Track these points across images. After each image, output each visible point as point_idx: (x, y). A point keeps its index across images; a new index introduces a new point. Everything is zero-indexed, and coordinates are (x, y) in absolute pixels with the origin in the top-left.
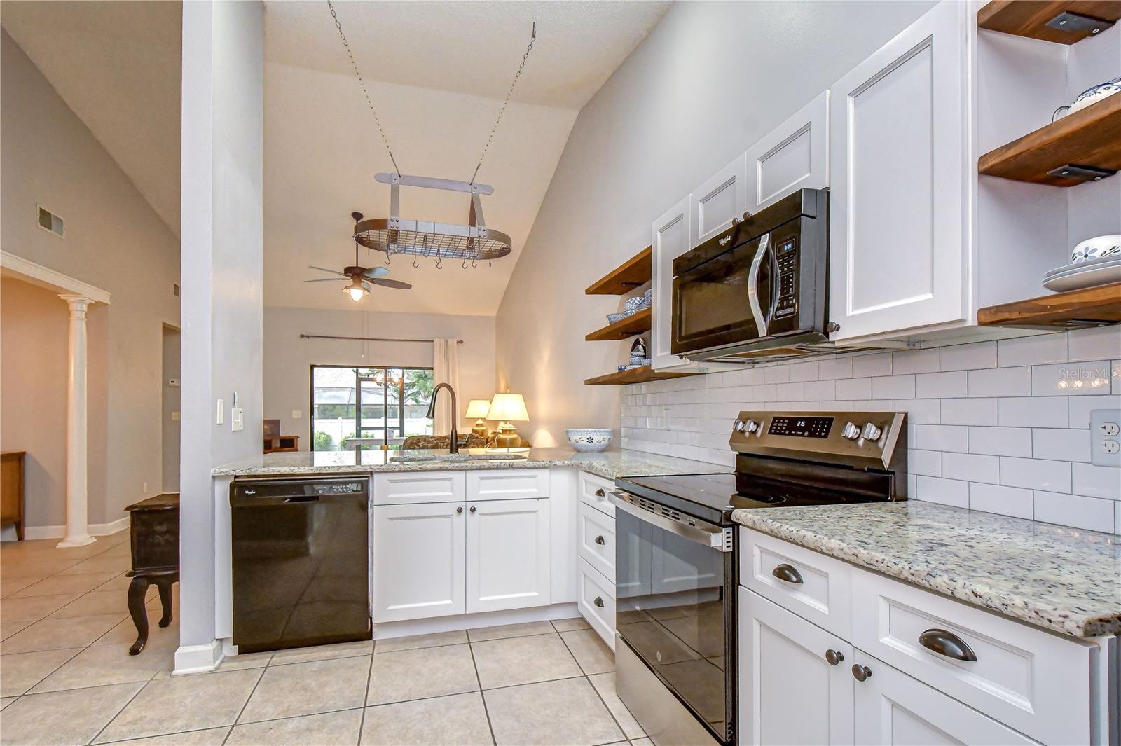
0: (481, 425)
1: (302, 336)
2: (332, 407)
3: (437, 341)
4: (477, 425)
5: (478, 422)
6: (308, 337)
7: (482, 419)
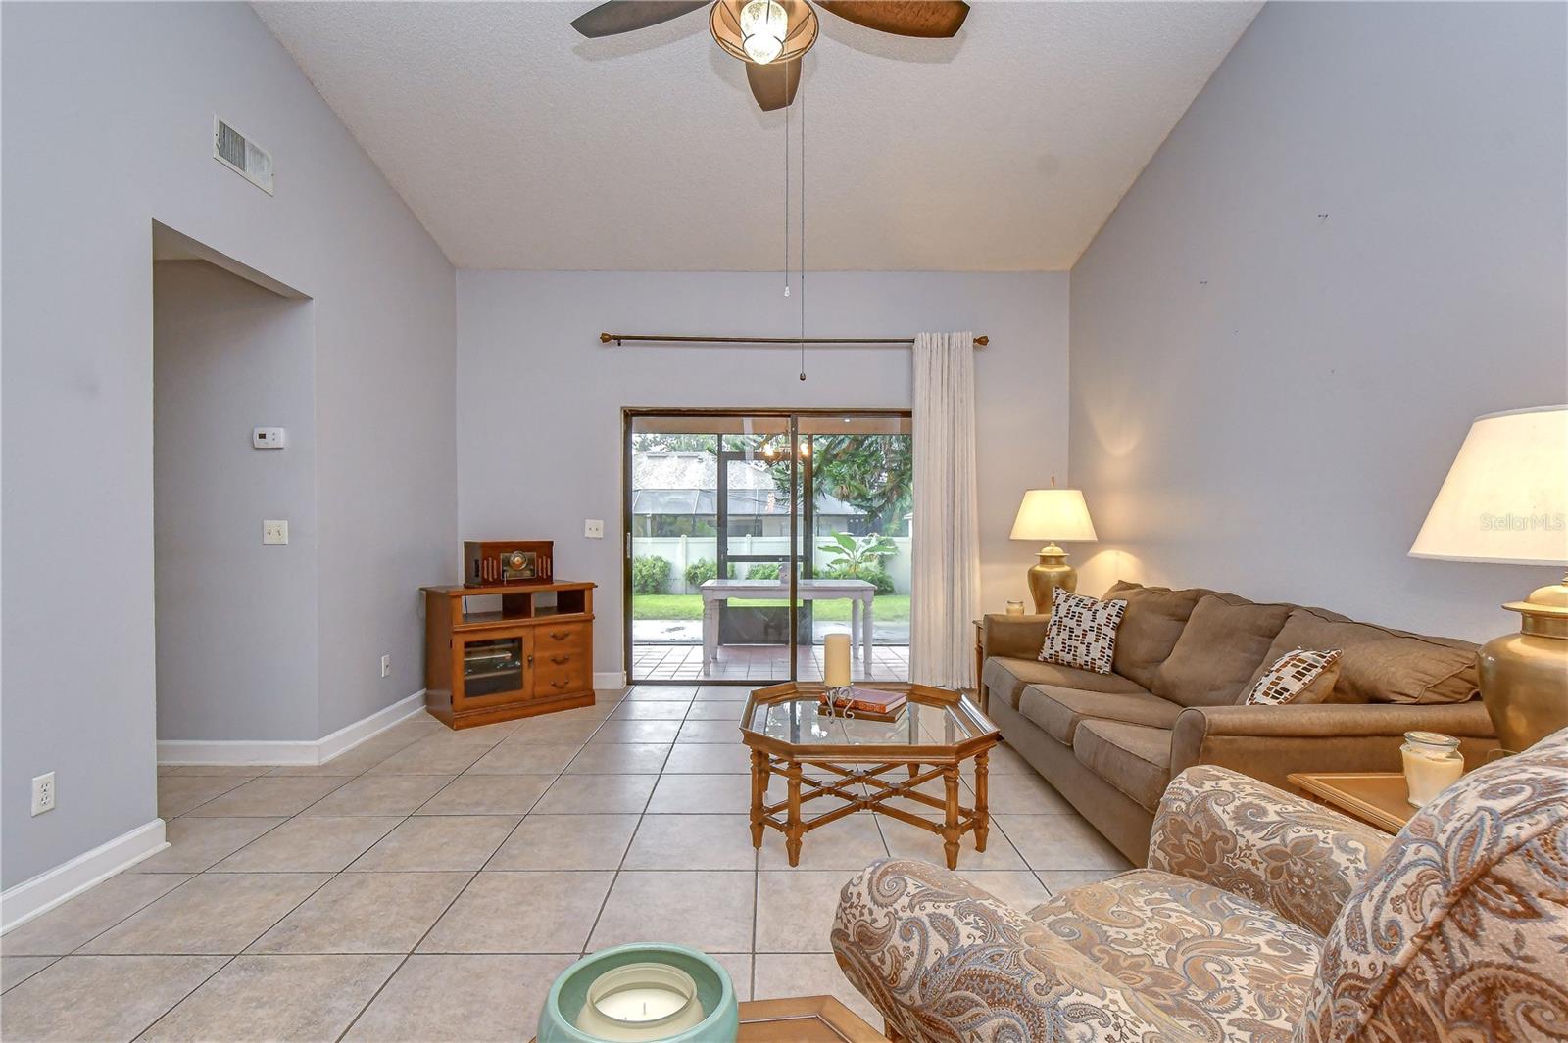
0: (1058, 560)
1: (605, 338)
2: (672, 519)
3: (922, 339)
4: (1045, 560)
5: (1047, 551)
6: (618, 338)
7: (1058, 543)
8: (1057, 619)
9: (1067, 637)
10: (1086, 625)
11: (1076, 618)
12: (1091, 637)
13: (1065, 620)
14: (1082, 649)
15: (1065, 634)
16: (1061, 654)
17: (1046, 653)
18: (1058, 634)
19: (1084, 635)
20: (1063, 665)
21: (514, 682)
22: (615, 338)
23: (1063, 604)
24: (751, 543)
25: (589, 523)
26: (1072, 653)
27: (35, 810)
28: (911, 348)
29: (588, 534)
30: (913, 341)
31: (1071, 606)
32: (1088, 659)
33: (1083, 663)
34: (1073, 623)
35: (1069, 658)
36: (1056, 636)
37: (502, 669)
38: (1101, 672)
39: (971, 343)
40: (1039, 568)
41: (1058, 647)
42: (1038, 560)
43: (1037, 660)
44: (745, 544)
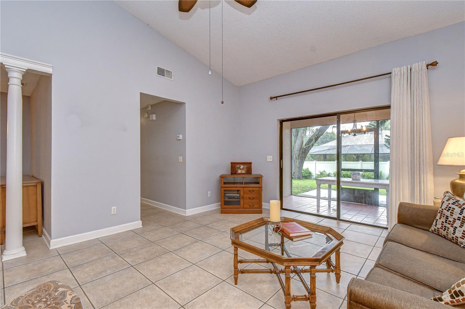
8: (441, 209)
9: (444, 221)
10: (456, 216)
11: (450, 211)
12: (458, 223)
13: (444, 211)
14: (451, 229)
15: (443, 219)
16: (440, 230)
17: (433, 228)
18: (440, 219)
19: (454, 222)
20: (441, 236)
21: (238, 203)
22: (274, 98)
23: (446, 202)
24: (362, 164)
25: (268, 157)
26: (446, 230)
27: (112, 213)
28: (391, 77)
29: (268, 160)
30: (390, 73)
31: (449, 204)
32: (454, 236)
33: (451, 238)
34: (448, 214)
35: (444, 233)
36: (439, 219)
37: (236, 199)
38: (462, 246)
39: (425, 67)
40: (458, 181)
41: (439, 226)
42: (458, 177)
43: (429, 231)
44: (359, 164)
